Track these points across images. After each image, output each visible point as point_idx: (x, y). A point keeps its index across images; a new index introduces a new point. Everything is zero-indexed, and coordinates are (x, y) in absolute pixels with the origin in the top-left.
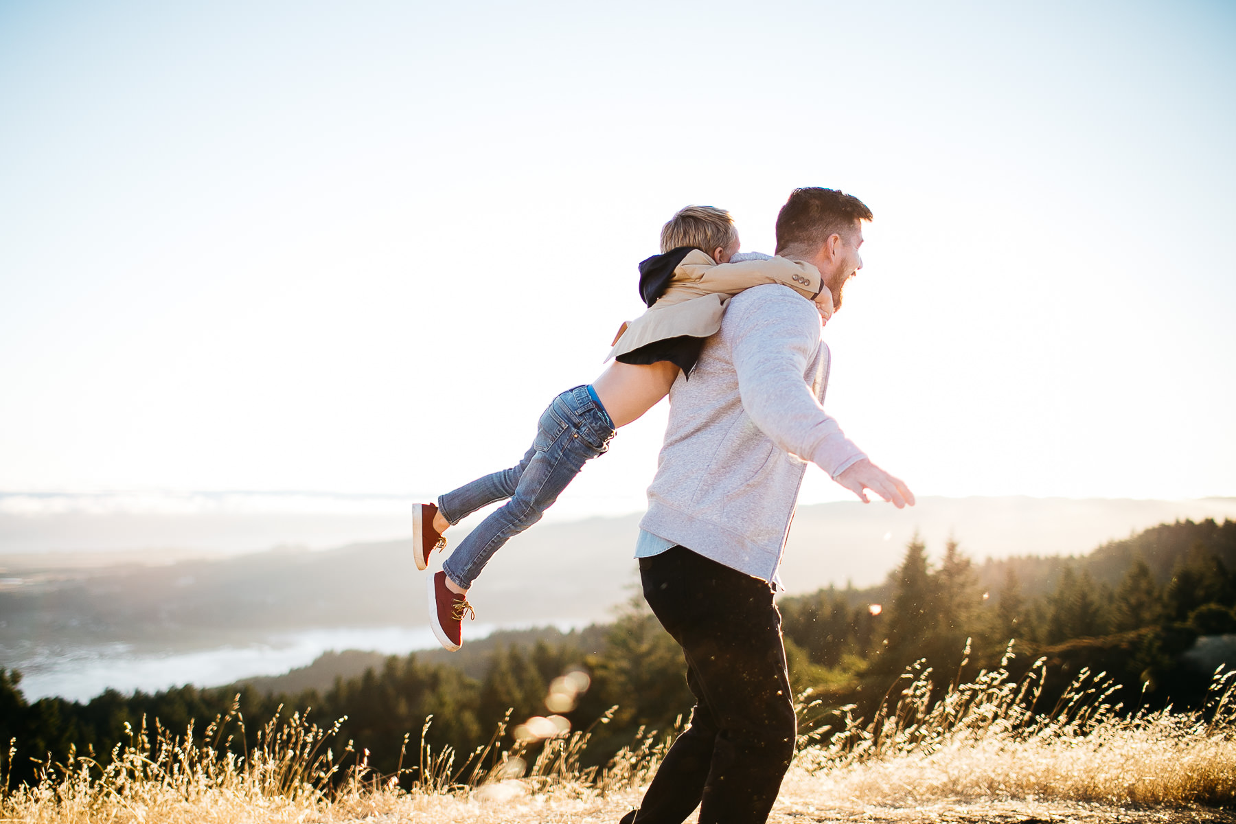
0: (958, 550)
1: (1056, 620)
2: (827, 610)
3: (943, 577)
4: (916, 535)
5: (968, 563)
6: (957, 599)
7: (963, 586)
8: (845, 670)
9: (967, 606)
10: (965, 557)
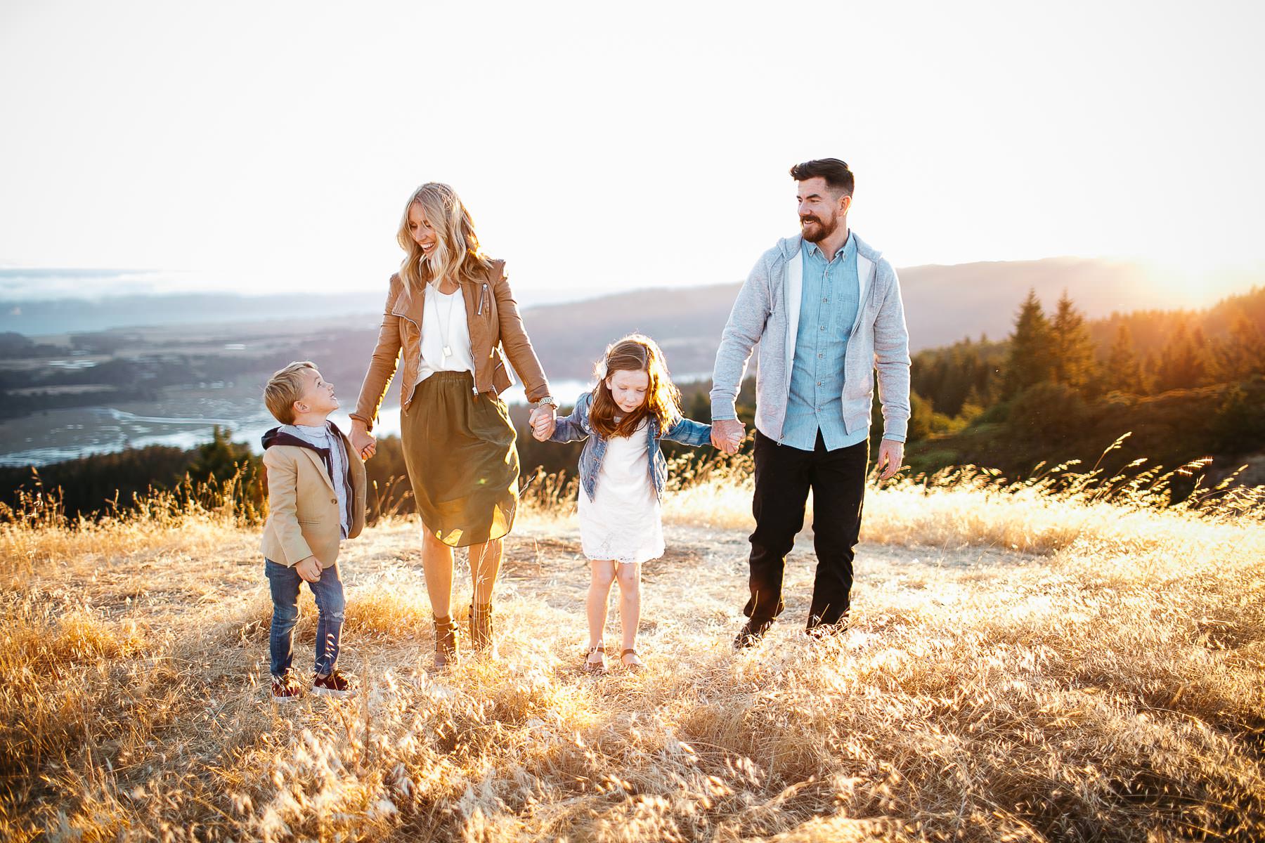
0: (1071, 309)
1: (1163, 371)
2: (959, 362)
3: (1056, 334)
4: (1032, 296)
5: (1079, 321)
6: (1069, 354)
7: (1073, 341)
8: (965, 417)
9: (1077, 360)
10: (1076, 315)
